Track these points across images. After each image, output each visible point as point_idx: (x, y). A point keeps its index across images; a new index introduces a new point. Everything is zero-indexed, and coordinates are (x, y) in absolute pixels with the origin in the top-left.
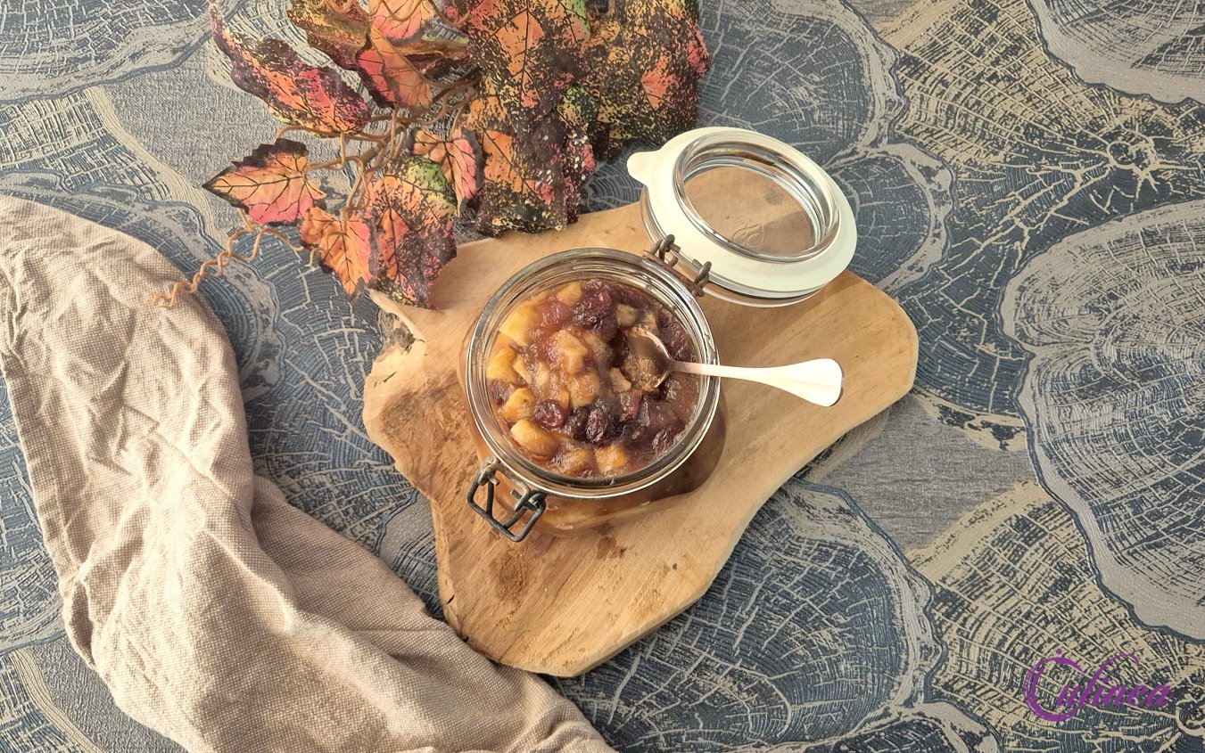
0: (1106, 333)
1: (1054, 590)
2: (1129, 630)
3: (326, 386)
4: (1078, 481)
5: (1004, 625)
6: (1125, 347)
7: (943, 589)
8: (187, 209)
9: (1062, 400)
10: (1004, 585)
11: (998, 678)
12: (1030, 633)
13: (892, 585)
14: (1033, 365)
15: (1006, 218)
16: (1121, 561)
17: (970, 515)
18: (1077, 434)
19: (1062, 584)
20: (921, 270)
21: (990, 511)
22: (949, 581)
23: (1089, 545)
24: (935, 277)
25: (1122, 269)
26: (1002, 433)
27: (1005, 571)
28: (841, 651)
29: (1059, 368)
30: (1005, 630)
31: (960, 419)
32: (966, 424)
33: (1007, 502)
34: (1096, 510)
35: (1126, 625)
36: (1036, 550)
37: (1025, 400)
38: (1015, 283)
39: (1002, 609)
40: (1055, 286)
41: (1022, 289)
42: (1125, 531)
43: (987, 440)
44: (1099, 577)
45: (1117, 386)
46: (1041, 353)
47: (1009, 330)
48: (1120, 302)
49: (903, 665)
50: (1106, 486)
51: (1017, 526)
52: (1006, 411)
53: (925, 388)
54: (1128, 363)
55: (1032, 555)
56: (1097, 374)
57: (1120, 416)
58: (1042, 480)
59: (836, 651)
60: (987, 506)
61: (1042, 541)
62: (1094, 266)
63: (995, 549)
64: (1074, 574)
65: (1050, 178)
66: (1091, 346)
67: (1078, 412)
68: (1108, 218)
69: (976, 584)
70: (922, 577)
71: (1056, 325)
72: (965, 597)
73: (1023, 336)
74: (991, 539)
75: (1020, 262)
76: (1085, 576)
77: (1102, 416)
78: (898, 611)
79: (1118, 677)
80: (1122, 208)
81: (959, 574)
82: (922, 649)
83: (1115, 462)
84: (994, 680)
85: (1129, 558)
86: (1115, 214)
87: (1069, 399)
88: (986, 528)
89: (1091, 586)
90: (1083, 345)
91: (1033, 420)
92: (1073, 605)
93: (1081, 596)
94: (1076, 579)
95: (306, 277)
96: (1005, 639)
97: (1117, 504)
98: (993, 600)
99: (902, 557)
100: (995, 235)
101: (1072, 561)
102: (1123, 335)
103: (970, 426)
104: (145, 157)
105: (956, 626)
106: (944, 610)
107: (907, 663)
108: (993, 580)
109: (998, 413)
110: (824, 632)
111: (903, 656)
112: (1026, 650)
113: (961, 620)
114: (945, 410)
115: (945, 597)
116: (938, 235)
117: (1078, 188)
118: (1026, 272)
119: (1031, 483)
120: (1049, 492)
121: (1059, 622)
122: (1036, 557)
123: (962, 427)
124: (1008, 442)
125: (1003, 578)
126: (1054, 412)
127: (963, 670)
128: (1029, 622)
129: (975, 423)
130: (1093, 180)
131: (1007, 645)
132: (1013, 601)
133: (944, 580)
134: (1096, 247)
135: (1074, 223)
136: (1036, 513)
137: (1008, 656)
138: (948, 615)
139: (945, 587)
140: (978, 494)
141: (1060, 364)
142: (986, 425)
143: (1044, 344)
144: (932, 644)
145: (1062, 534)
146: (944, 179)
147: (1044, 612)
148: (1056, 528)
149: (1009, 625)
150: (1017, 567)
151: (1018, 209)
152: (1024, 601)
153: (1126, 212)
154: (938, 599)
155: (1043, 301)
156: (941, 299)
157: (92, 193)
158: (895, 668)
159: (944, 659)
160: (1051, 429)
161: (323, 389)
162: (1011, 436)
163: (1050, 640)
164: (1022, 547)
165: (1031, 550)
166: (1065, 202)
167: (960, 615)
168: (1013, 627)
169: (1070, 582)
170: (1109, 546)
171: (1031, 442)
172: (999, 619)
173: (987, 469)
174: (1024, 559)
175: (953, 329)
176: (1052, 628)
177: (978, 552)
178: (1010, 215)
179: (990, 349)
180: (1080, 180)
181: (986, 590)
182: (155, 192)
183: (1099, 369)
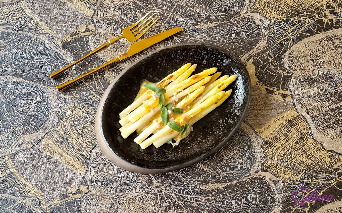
0: (315, 67)
1: (299, 140)
2: (322, 151)
3: (89, 84)
4: (307, 109)
5: (285, 150)
6: (321, 70)
7: (266, 140)
8: (49, 35)
9: (302, 86)
10: (285, 139)
11: (283, 165)
12: (292, 153)
13: (252, 139)
14: (293, 76)
15: (285, 34)
16: (319, 132)
17: (275, 119)
18: (306, 96)
19: (302, 139)
20: (260, 49)
21: (280, 118)
22: (268, 138)
23: (310, 128)
24: (264, 51)
25: (320, 48)
26: (284, 96)
27: (285, 135)
28: (237, 157)
29: (301, 77)
30: (285, 152)
31: (271, 92)
32: (273, 93)
33: (286, 115)
34: (312, 118)
35: (321, 150)
36: (294, 129)
37: (291, 86)
38: (288, 53)
39: (284, 146)
40: (300, 53)
41: (290, 54)
42: (321, 123)
43: (280, 98)
44: (313, 136)
45: (318, 82)
46: (295, 73)
47: (286, 66)
48: (319, 58)
49: (255, 161)
50: (315, 111)
51: (288, 122)
52: (285, 89)
53: (261, 83)
54: (321, 75)
55: (293, 130)
56: (312, 78)
57: (319, 90)
58: (296, 109)
59: (235, 158)
60: (280, 116)
61: (296, 126)
62: (311, 47)
63: (282, 129)
64: (306, 136)
65: (298, 22)
66: (311, 70)
67: (307, 89)
68: (316, 33)
69: (276, 139)
70: (260, 137)
71: (300, 65)
72: (273, 142)
73: (290, 68)
74: (281, 126)
75: (289, 47)
76: (309, 136)
77: (314, 90)
78: (253, 146)
79: (318, 165)
80: (320, 30)
81: (271, 136)
82: (260, 157)
83: (318, 104)
84: (282, 166)
85: (322, 131)
86: (318, 32)
87: (304, 86)
88: (279, 123)
89: (311, 139)
90: (308, 70)
91: (293, 92)
92: (305, 144)
93: (308, 142)
94: (306, 137)
95: (83, 54)
96: (285, 154)
97: (318, 116)
98: (282, 143)
99: (254, 131)
100: (282, 39)
101: (305, 132)
102: (320, 67)
103: (275, 94)
104: (37, 21)
105: (271, 150)
106: (267, 146)
107: (256, 161)
108: (281, 138)
109: (283, 90)
110: (232, 152)
111: (255, 159)
112: (291, 157)
113: (272, 149)
114: (267, 90)
115: (267, 142)
116: (265, 39)
117: (307, 25)
118: (291, 49)
119: (293, 110)
120: (298, 112)
121: (301, 149)
122: (294, 131)
123: (272, 94)
124: (286, 98)
125: (285, 137)
126: (299, 89)
127: (273, 163)
128: (292, 149)
129: (276, 93)
130: (311, 22)
131: (285, 156)
132: (287, 143)
133: (267, 138)
134: (312, 42)
135: (305, 35)
136: (294, 118)
137: (286, 159)
138: (268, 147)
139: (267, 139)
140: (277, 113)
141: (301, 76)
142: (279, 93)
143: (297, 70)
144: (263, 156)
145: (302, 124)
146: (267, 23)
147: (297, 146)
148: (300, 123)
149: (286, 150)
150: (289, 134)
151: (289, 31)
152: (291, 143)
153: (321, 31)
154: (265, 143)
155: (296, 58)
156: (266, 58)
157: (23, 31)
158: (253, 162)
159: (267, 160)
160: (298, 94)
161: (88, 85)
162: (286, 96)
163: (298, 154)
164: (290, 128)
165: (293, 129)
166: (303, 29)
167: (272, 147)
168: (287, 151)
169: (304, 138)
170: (316, 127)
171: (292, 98)
172: (283, 148)
173: (280, 106)
174: (291, 132)
175: (269, 66)
176: (299, 151)
177: (277, 130)
178: (286, 33)
179: (280, 72)
180: (307, 22)
181: (279, 140)
182: (40, 30)
183: (313, 77)
